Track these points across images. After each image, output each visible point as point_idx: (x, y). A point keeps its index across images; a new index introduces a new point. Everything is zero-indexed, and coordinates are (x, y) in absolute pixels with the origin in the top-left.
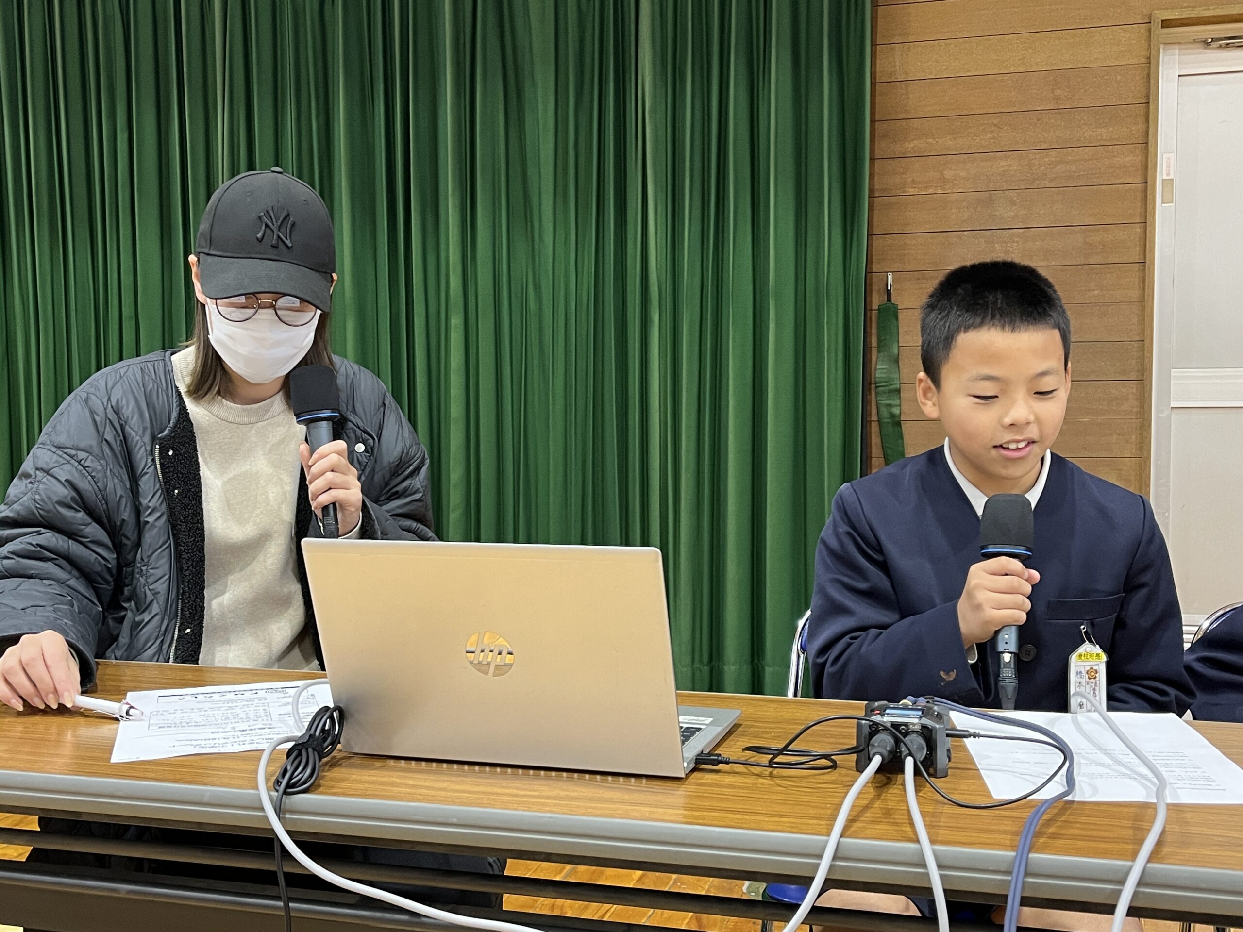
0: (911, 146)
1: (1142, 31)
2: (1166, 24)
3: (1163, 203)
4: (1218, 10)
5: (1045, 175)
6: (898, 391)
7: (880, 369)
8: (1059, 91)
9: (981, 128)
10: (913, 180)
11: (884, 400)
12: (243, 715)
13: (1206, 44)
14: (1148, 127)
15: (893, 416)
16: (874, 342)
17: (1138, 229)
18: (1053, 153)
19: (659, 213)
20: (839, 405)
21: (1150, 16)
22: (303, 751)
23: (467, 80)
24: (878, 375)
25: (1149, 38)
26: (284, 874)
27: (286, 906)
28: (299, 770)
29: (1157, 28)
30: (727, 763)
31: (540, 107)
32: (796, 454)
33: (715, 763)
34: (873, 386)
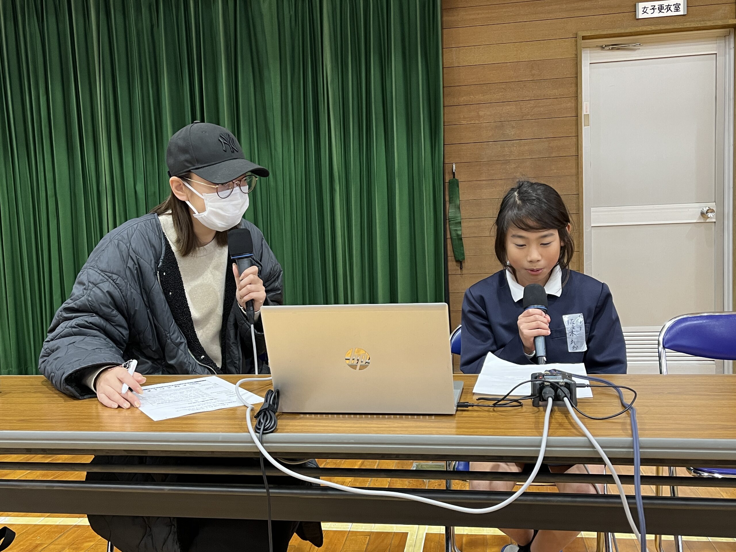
0: (463, 99)
1: (573, 41)
2: (584, 38)
3: (584, 126)
4: (609, 31)
5: (529, 113)
6: (460, 223)
7: (451, 212)
8: (533, 71)
9: (496, 90)
10: (464, 117)
11: (453, 228)
13: (602, 48)
14: (577, 89)
15: (458, 235)
16: (447, 198)
17: (574, 139)
18: (532, 102)
19: (337, 136)
21: (577, 34)
22: (267, 412)
23: (233, 67)
24: (450, 215)
25: (576, 45)
26: (267, 477)
27: (268, 491)
28: (268, 421)
29: (580, 40)
30: (473, 406)
31: (272, 81)
32: (411, 256)
33: (467, 406)
34: (448, 221)
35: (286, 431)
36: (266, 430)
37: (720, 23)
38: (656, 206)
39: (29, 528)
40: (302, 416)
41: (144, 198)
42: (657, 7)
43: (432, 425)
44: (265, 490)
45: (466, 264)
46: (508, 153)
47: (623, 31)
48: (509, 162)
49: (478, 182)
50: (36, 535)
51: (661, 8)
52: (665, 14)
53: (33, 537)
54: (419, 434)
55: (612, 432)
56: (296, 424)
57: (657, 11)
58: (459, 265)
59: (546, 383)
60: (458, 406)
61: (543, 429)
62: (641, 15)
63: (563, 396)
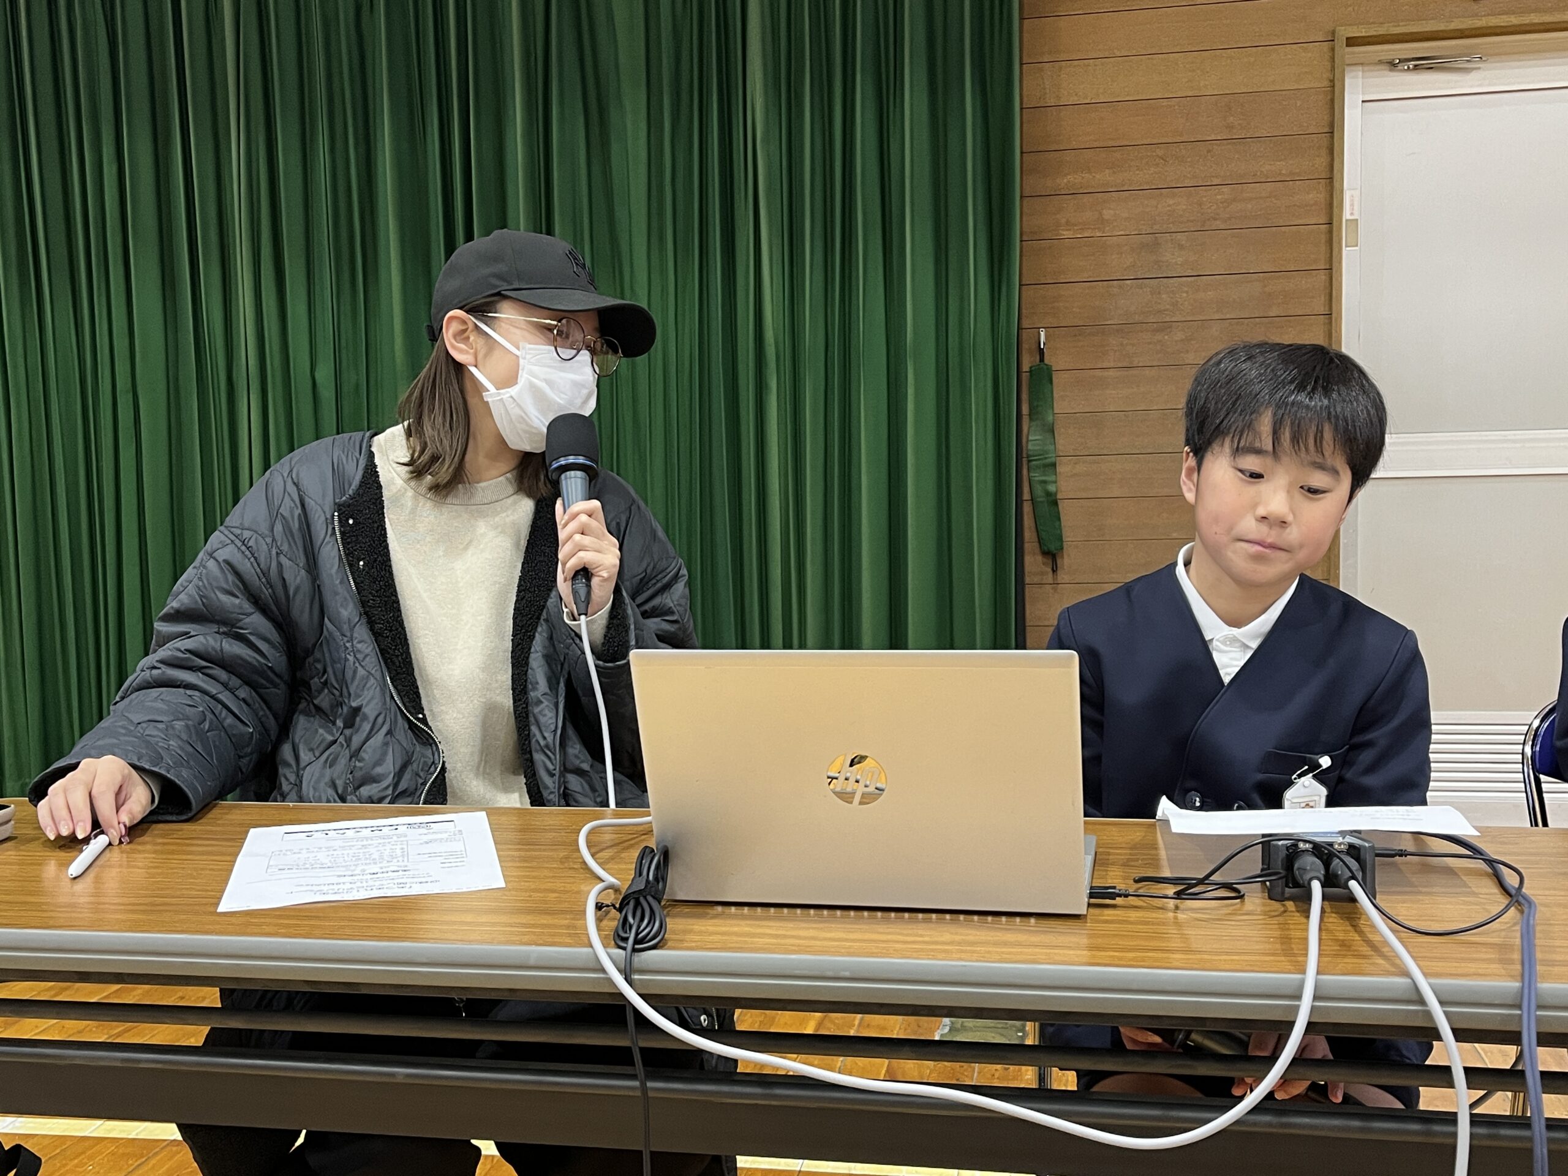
0: (1064, 181)
1: (1325, 50)
2: (1351, 42)
3: (1346, 246)
5: (1218, 214)
6: (1054, 465)
7: (1034, 439)
8: (1232, 118)
9: (1144, 161)
10: (1067, 221)
11: (1037, 476)
12: (376, 856)
13: (1392, 65)
14: (1332, 160)
15: (1048, 494)
16: (1025, 409)
17: (1323, 276)
18: (1225, 189)
19: (774, 261)
20: (990, 483)
21: (1333, 33)
22: (642, 900)
23: (540, 102)
24: (1030, 447)
25: (1333, 59)
26: (642, 1050)
27: (643, 1085)
28: (646, 922)
29: (1341, 47)
30: (1126, 896)
31: (629, 134)
32: (939, 540)
33: (1113, 896)
34: (1025, 460)
35: (686, 944)
36: (641, 941)
38: (1510, 435)
39: (69, 1143)
40: (720, 909)
41: (334, 399)
43: (1035, 939)
44: (636, 1083)
45: (1067, 561)
46: (1168, 307)
47: (1441, 27)
48: (1170, 327)
49: (1098, 373)
50: (85, 1160)
53: (77, 1166)
54: (1006, 962)
55: (1472, 967)
56: (711, 929)
58: (1050, 562)
59: (1301, 845)
60: (1092, 895)
61: (1306, 955)
63: (1346, 877)
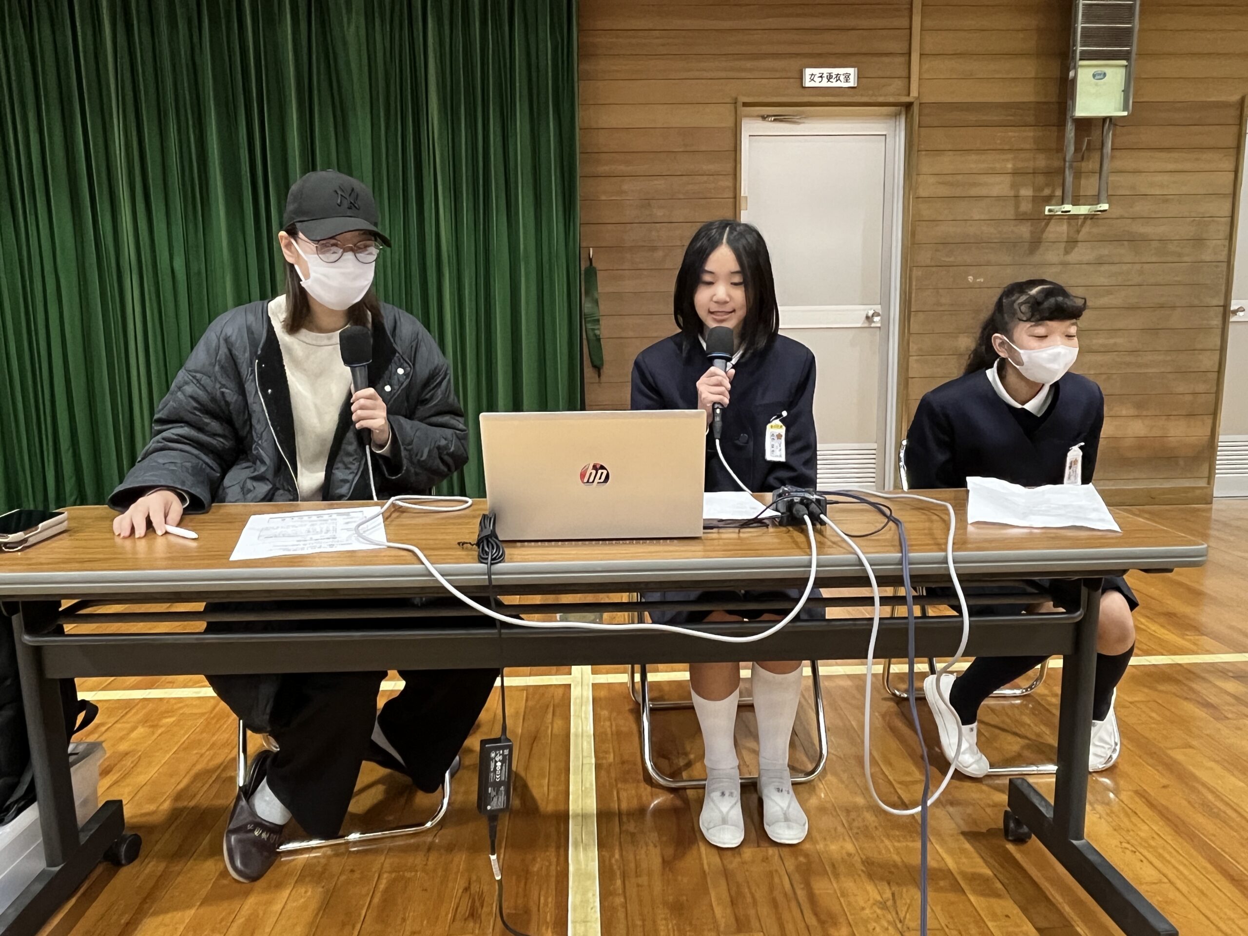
0: (603, 169)
1: (733, 108)
2: (745, 104)
3: (742, 210)
5: (680, 191)
6: (598, 320)
7: (587, 307)
8: (686, 141)
9: (643, 161)
10: (604, 191)
11: (589, 326)
12: (318, 530)
13: (764, 118)
14: (736, 165)
15: (595, 335)
16: (583, 291)
18: (683, 178)
20: (566, 330)
21: (736, 99)
22: (490, 539)
24: (586, 311)
25: (736, 112)
27: (500, 631)
29: (740, 106)
32: (540, 360)
34: (584, 317)
37: (891, 100)
38: (818, 308)
42: (825, 75)
45: (606, 370)
46: (655, 238)
47: (788, 100)
48: (655, 249)
49: (620, 272)
51: (829, 77)
52: (834, 84)
57: (825, 80)
58: (597, 371)
59: (794, 500)
62: (808, 83)
63: (818, 514)
